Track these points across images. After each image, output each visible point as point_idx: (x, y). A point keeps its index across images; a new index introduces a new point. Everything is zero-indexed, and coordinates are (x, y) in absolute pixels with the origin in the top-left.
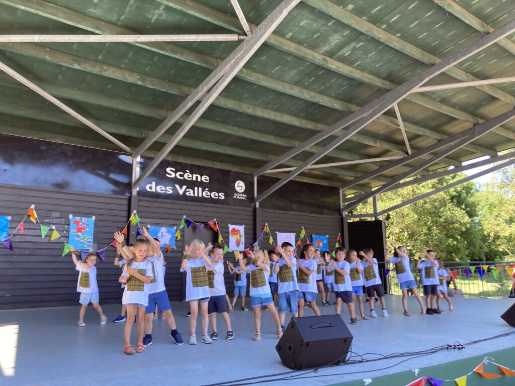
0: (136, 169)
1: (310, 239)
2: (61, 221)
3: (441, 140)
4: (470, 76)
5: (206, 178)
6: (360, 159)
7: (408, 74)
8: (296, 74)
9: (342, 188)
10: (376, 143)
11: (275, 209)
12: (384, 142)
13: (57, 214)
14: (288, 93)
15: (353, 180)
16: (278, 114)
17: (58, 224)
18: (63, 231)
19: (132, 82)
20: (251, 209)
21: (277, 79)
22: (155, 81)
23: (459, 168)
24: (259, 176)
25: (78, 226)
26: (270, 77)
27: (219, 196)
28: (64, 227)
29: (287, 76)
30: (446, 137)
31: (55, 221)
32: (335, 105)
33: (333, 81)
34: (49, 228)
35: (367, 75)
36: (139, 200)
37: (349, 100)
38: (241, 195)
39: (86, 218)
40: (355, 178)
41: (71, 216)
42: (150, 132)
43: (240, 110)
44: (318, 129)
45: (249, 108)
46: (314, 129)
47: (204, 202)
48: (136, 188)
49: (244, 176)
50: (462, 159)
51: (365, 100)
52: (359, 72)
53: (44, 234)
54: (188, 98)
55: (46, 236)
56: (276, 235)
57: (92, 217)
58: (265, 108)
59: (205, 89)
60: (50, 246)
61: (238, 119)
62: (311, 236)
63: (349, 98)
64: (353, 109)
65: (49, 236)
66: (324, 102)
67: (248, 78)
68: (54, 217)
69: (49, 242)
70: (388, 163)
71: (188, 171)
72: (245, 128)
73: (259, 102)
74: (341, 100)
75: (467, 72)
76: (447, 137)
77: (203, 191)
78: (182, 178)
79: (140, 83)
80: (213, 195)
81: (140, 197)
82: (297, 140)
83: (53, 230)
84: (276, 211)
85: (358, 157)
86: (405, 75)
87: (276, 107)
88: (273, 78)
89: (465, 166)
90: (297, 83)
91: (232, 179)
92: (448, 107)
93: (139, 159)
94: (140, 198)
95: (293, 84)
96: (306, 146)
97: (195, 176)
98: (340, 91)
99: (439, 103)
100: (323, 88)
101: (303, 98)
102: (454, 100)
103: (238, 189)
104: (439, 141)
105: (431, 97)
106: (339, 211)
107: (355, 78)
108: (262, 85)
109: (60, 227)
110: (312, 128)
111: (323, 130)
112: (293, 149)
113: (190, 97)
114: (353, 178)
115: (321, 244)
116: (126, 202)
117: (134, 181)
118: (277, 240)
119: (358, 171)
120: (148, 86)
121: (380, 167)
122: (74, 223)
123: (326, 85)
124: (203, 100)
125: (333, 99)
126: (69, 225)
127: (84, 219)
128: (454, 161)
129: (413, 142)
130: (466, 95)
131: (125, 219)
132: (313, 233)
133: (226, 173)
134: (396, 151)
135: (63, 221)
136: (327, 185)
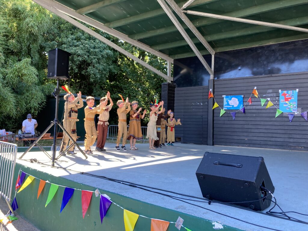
2: (274, 95)
13: (270, 91)
17: (272, 97)
18: (275, 101)
25: (285, 97)
28: (276, 99)
31: (269, 95)
34: (266, 100)
39: (291, 91)
41: (280, 91)
53: (263, 104)
57: (296, 90)
65: (265, 105)
68: (269, 93)
69: (267, 109)
83: (268, 101)
109: (273, 99)
122: (282, 95)
126: (279, 97)
135: (275, 95)
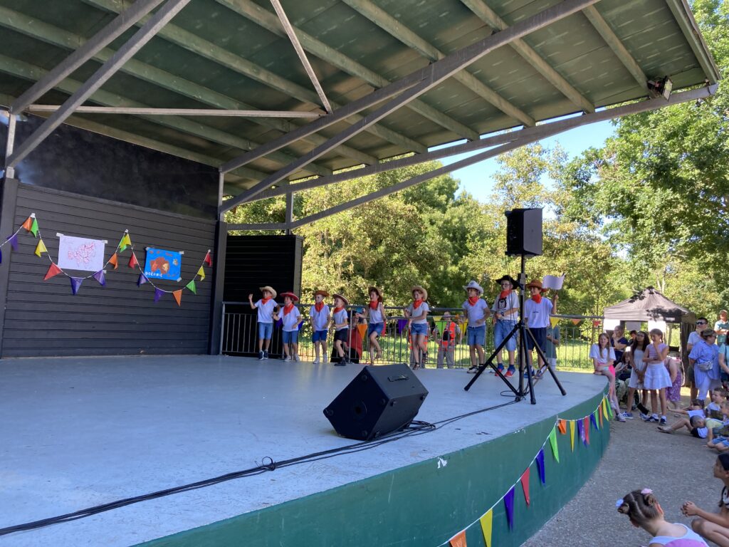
1: (143, 254)
3: (378, 88)
9: (224, 170)
11: (60, 189)
23: (422, 156)
30: (385, 83)
40: (246, 151)
56: (58, 239)
62: (145, 249)
76: (388, 83)
84: (62, 192)
104: (375, 88)
106: (215, 211)
112: (72, 55)
115: (166, 266)
118: (57, 249)
119: (251, 141)
132: (150, 245)
136: (197, 160)
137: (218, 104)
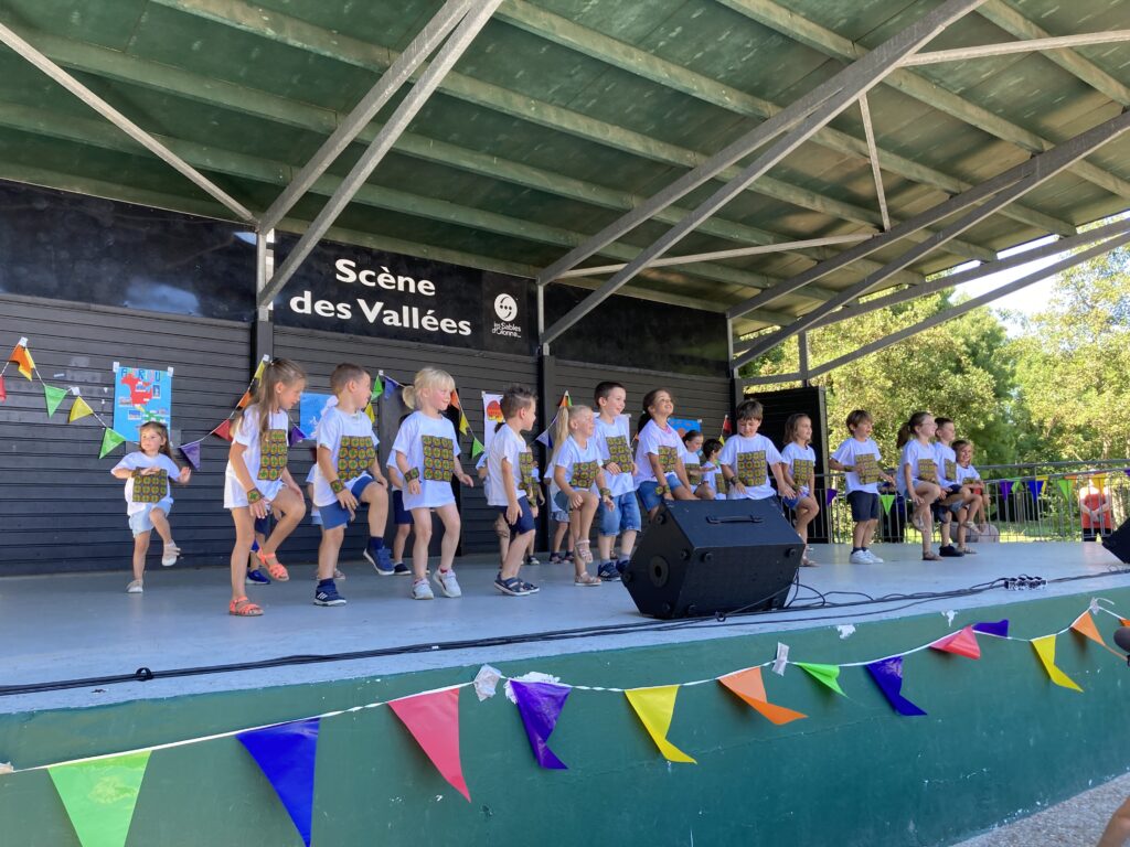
0: (265, 260)
2: (94, 378)
3: (957, 194)
4: (1034, 27)
5: (426, 285)
6: (776, 242)
7: (895, 20)
8: (639, 16)
9: (733, 315)
10: (813, 201)
11: (585, 361)
12: (830, 200)
13: (83, 361)
14: (619, 65)
15: (757, 296)
16: (596, 123)
17: (86, 383)
18: (99, 399)
19: (251, 29)
20: (532, 359)
21: (595, 30)
22: (308, 31)
23: (990, 266)
24: (549, 285)
26: (578, 23)
27: (459, 328)
28: (102, 392)
29: (617, 23)
30: (965, 187)
32: (727, 98)
33: (724, 37)
34: (65, 393)
35: (803, 22)
36: (275, 332)
37: (757, 91)
38: (509, 327)
39: (153, 372)
40: (763, 289)
41: (116, 366)
42: (295, 170)
43: (508, 109)
44: (686, 164)
45: (529, 106)
46: (677, 161)
47: (426, 342)
48: (268, 304)
49: (514, 284)
50: (996, 244)
51: (793, 89)
52: (785, 12)
53: (53, 405)
54: (385, 75)
55: (57, 411)
57: (166, 370)
58: (564, 107)
59: (427, 47)
60: (70, 434)
61: (502, 137)
63: (756, 84)
64: (766, 111)
65: (65, 411)
66: (703, 92)
67: (528, 22)
68: (77, 368)
69: (67, 425)
70: (835, 254)
71: (385, 269)
72: (517, 160)
73: (550, 92)
74: (740, 88)
75: (1026, 18)
76: (969, 187)
77: (421, 316)
78: (373, 284)
79: (270, 32)
80: (447, 325)
81: (278, 324)
82: (637, 193)
83: (74, 397)
84: (588, 364)
85: (770, 239)
86: (890, 23)
87: (589, 105)
88: (583, 26)
89: (1002, 260)
90: (641, 42)
91: (486, 288)
92: (980, 110)
93: (271, 238)
94: (276, 327)
95: (631, 45)
96: (656, 206)
97: (401, 280)
98: (739, 66)
99: (959, 98)
100: (699, 55)
101: (655, 79)
102: (993, 93)
103: (501, 313)
104: (953, 195)
105: (942, 82)
106: (724, 367)
107: (776, 28)
108: (560, 42)
109: (91, 391)
110: (671, 159)
111: (696, 166)
112: (627, 216)
113: (390, 71)
114: (758, 291)
116: (244, 336)
117: (261, 285)
119: (767, 276)
120: (291, 42)
121: (819, 262)
122: (123, 382)
123: (707, 50)
124: (417, 80)
125: (721, 86)
126: (114, 385)
127: (149, 374)
128: (979, 249)
129: (895, 201)
130: (1021, 79)
131: (244, 375)
133: (474, 276)
134: (856, 222)
135: (98, 377)
136: (700, 308)
137: (754, 241)
